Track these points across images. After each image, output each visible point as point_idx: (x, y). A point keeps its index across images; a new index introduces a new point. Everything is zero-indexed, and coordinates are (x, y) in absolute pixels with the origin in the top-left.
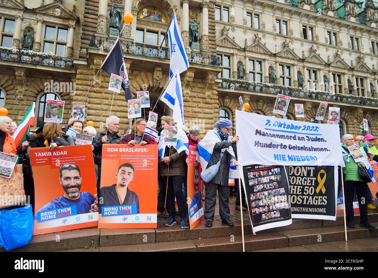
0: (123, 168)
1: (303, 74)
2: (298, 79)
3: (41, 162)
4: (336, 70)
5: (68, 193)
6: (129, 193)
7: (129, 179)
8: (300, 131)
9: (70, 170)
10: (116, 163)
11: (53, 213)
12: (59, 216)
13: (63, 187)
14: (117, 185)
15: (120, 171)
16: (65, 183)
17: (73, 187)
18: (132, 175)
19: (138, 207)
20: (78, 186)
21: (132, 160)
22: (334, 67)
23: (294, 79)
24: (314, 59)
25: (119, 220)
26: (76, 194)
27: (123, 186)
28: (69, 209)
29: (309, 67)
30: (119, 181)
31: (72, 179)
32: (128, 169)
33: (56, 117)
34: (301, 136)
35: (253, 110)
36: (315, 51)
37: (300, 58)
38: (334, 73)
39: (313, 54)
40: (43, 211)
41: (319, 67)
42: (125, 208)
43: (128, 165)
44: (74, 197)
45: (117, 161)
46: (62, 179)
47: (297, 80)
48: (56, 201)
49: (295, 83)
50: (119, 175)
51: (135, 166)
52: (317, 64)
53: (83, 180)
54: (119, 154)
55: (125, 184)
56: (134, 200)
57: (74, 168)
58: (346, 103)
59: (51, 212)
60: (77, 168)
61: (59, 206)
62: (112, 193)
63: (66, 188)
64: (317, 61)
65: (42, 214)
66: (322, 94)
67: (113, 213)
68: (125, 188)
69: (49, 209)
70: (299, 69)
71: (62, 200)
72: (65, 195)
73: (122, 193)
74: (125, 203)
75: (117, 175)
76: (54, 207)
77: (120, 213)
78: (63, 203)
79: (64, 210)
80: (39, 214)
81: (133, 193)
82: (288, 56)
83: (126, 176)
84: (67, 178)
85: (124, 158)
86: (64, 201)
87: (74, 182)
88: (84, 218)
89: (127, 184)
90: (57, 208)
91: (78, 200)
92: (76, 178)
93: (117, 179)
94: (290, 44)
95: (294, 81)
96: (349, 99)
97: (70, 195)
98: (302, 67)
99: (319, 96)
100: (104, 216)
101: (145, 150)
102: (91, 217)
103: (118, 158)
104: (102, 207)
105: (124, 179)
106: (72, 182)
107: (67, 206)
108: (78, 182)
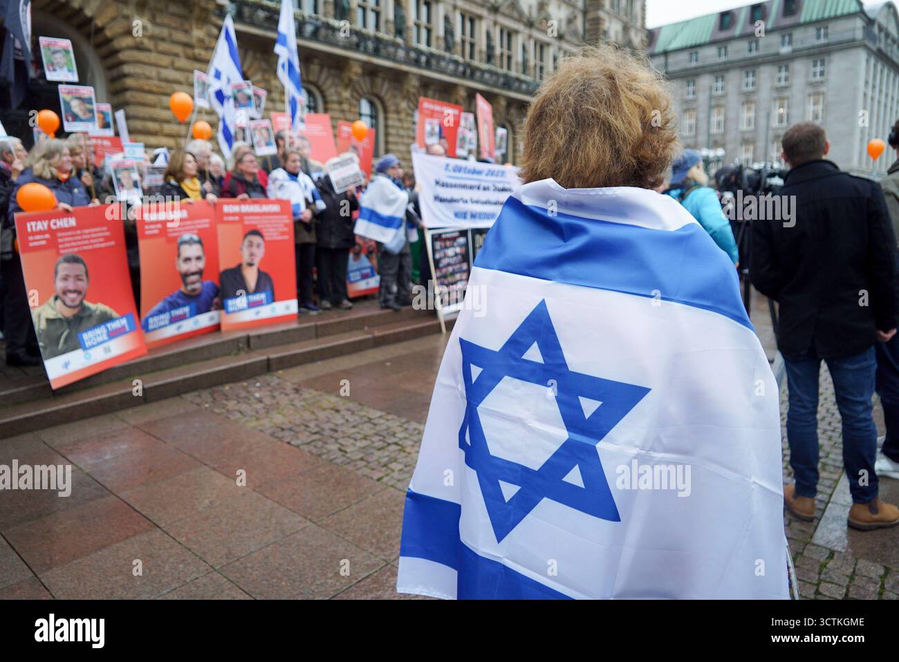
0: (249, 238)
2: (395, 17)
5: (186, 284)
6: (262, 275)
7: (260, 253)
8: (483, 177)
9: (191, 245)
10: (238, 230)
11: (165, 317)
12: (174, 320)
13: (181, 274)
14: (244, 265)
15: (246, 243)
16: (184, 267)
17: (193, 274)
18: (262, 247)
19: (273, 294)
20: (200, 273)
21: (261, 224)
25: (249, 316)
26: (197, 286)
27: (251, 265)
28: (186, 309)
30: (246, 258)
31: (193, 261)
32: (256, 239)
34: (486, 185)
40: (152, 316)
43: (256, 232)
44: (194, 290)
45: (240, 226)
46: (181, 261)
48: (170, 299)
50: (244, 248)
54: (241, 215)
55: (254, 262)
56: (268, 284)
57: (195, 242)
59: (162, 316)
60: (200, 242)
61: (174, 305)
62: (238, 277)
63: (185, 276)
65: (151, 321)
67: (241, 307)
68: (255, 269)
69: (161, 312)
71: (178, 296)
72: (182, 289)
74: (258, 290)
75: (241, 250)
76: (167, 307)
77: (252, 305)
78: (180, 301)
80: (147, 320)
81: (266, 275)
83: (255, 250)
84: (187, 260)
85: (248, 221)
86: (181, 298)
88: (204, 320)
89: (257, 261)
90: (170, 309)
91: (198, 296)
92: (198, 258)
97: (189, 288)
100: (228, 312)
101: (275, 208)
102: (212, 319)
103: (241, 221)
104: (225, 301)
105: (252, 255)
106: (194, 266)
107: (184, 305)
108: (201, 265)
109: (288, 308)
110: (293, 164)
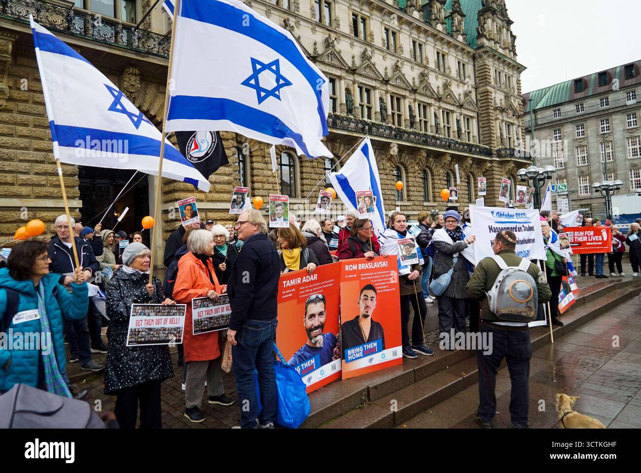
0: (365, 292)
1: (352, 93)
2: (347, 101)
3: (287, 296)
4: (395, 90)
5: (311, 339)
6: (374, 325)
7: (373, 305)
9: (316, 303)
10: (356, 285)
13: (307, 329)
14: (360, 317)
15: (362, 297)
16: (309, 323)
17: (316, 328)
18: (374, 299)
19: (383, 342)
20: (322, 326)
21: (373, 279)
22: (393, 85)
23: (341, 100)
24: (368, 72)
25: (364, 363)
27: (366, 316)
28: (313, 361)
29: (361, 83)
31: (317, 316)
32: (371, 293)
33: (282, 218)
34: (519, 226)
35: (283, 149)
36: (369, 58)
37: (349, 67)
38: (393, 95)
39: (367, 62)
41: (373, 83)
42: (370, 346)
43: (370, 287)
44: (317, 343)
45: (358, 282)
46: (307, 318)
47: (344, 102)
48: (299, 353)
49: (342, 106)
50: (361, 302)
51: (378, 288)
52: (372, 79)
53: (327, 316)
54: (358, 272)
55: (368, 314)
56: (379, 333)
57: (320, 300)
58: (408, 141)
60: (323, 300)
61: (302, 359)
62: (356, 328)
63: (310, 330)
64: (372, 75)
66: (378, 126)
67: (358, 355)
68: (369, 319)
70: (348, 85)
71: (305, 350)
72: (308, 342)
73: (366, 327)
74: (370, 340)
75: (359, 303)
76: (298, 362)
77: (367, 353)
78: (307, 354)
79: (307, 364)
81: (378, 324)
82: (333, 62)
83: (369, 303)
84: (313, 316)
85: (365, 277)
86: (308, 352)
87: (318, 320)
88: (328, 370)
89: (370, 313)
90: (300, 363)
92: (321, 314)
93: (359, 308)
94: (335, 42)
95: (341, 104)
96: (412, 136)
97: (314, 340)
98: (351, 83)
99: (374, 129)
100: (347, 362)
101: (384, 264)
102: (334, 367)
103: (359, 278)
104: (345, 351)
105: (367, 307)
106: (316, 322)
107: (310, 358)
108: (322, 319)
109: (395, 354)
110: (399, 224)
